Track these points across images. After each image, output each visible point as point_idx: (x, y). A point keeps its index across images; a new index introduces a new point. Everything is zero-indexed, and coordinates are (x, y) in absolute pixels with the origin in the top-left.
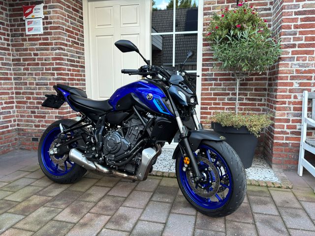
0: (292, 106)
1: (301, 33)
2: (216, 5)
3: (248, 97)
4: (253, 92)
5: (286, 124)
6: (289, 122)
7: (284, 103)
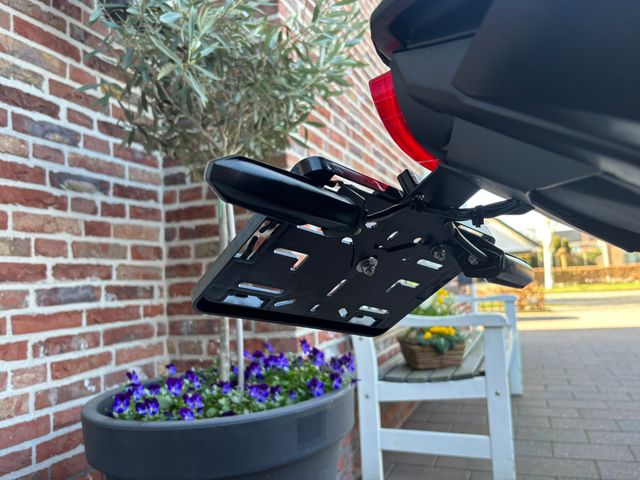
3: (114, 282)
4: (129, 261)
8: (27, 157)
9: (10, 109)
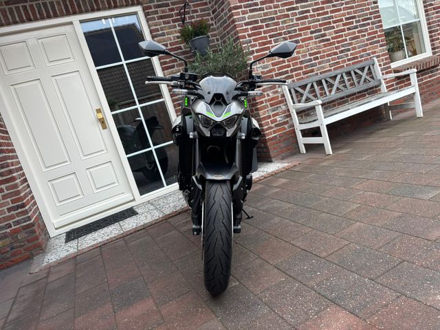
0: (268, 104)
1: (255, 40)
2: (163, 25)
5: (269, 120)
6: (270, 118)
7: (262, 102)
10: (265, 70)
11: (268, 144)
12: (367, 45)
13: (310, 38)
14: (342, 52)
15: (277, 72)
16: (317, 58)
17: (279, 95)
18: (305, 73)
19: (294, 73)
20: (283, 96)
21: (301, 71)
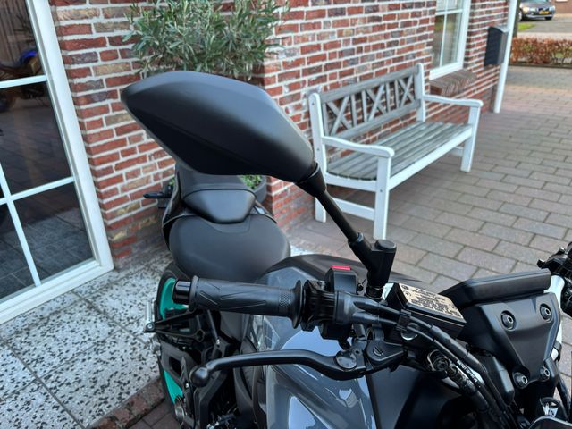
8: (130, 70)
9: (118, 48)
10: (290, 59)
11: (274, 204)
12: (415, 40)
13: (359, 10)
14: (390, 44)
15: (306, 66)
16: (360, 50)
17: (302, 112)
18: (342, 74)
19: (328, 73)
20: (308, 114)
21: (337, 71)
